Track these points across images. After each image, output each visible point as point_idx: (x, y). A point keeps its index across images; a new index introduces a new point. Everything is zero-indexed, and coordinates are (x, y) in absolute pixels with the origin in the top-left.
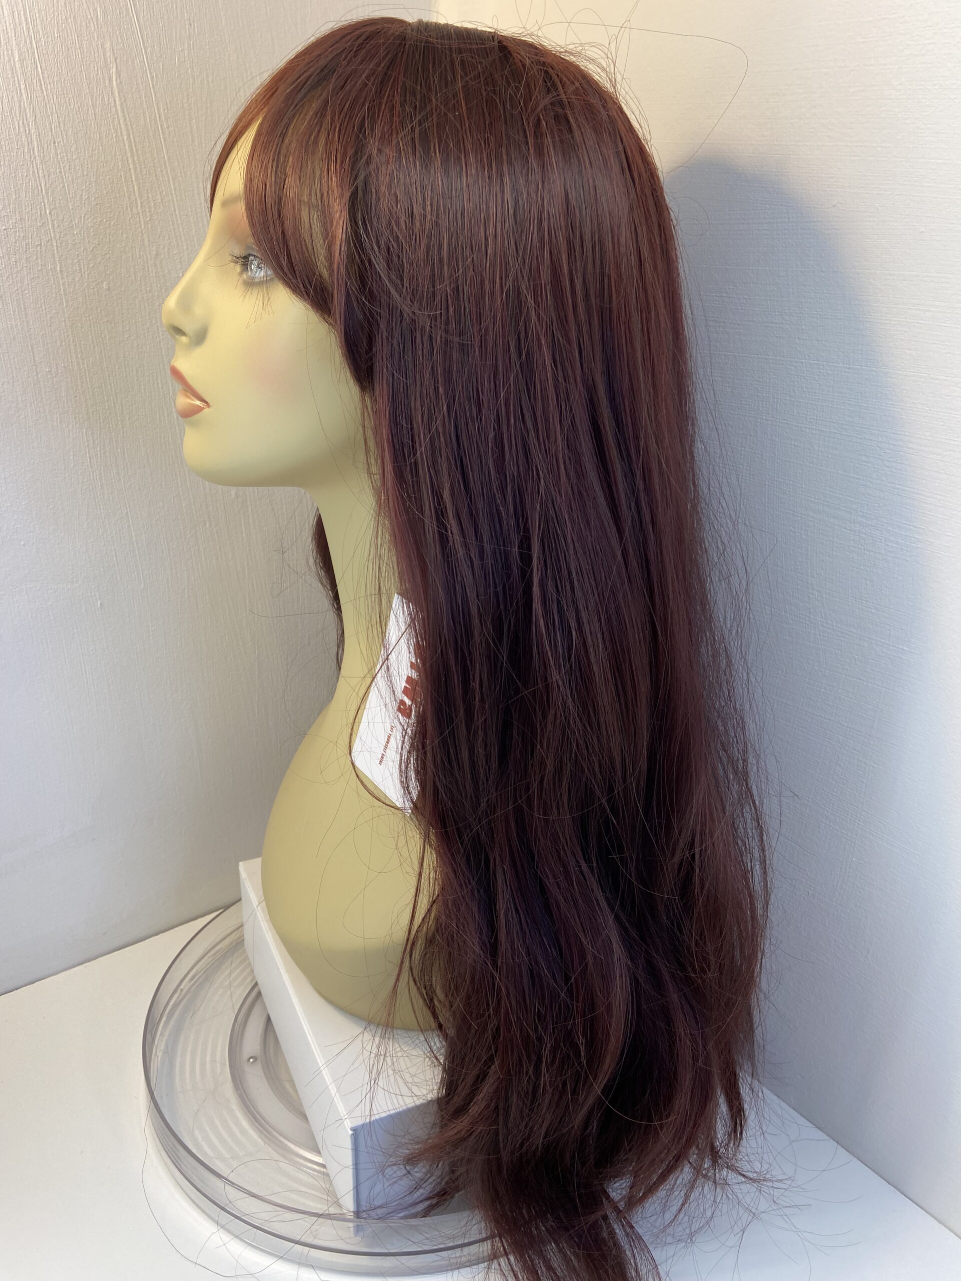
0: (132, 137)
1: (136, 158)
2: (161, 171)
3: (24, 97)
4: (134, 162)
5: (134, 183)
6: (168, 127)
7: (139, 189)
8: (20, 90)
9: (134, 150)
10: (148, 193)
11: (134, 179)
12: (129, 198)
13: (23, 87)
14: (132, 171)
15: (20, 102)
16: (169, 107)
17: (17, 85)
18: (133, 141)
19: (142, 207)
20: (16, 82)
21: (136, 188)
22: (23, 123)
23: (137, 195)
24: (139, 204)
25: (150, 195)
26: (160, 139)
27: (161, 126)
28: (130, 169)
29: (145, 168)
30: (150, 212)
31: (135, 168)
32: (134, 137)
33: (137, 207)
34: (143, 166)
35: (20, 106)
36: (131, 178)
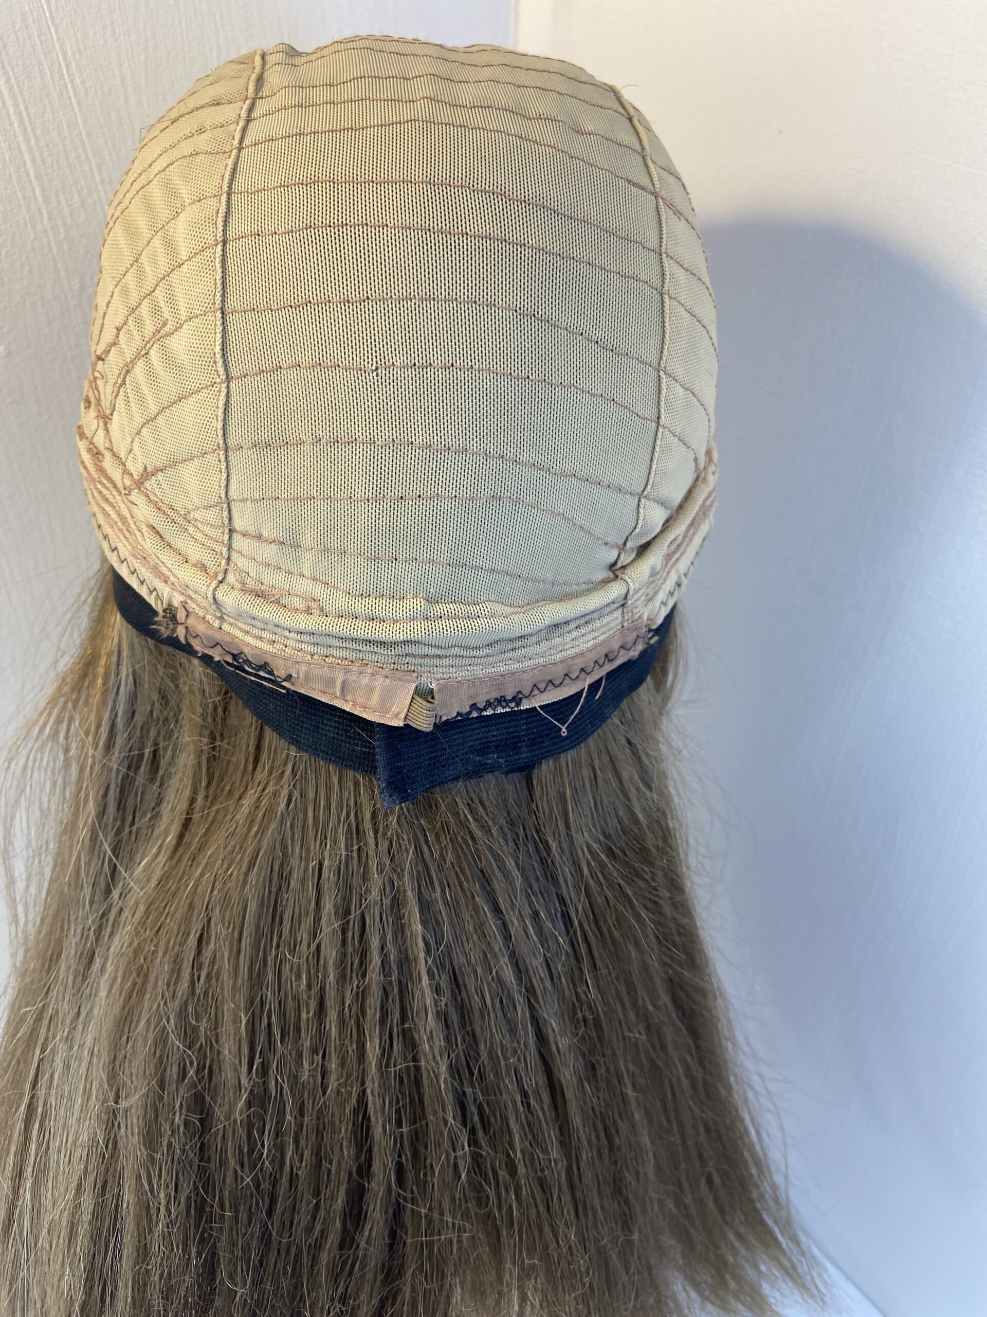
0: (22, 107)
1: (33, 141)
2: (78, 157)
4: (31, 150)
5: (35, 183)
6: (83, 82)
7: (43, 189)
9: (29, 130)
10: (57, 196)
11: (32, 175)
12: (28, 208)
14: (29, 164)
16: (82, 47)
18: (24, 114)
19: (50, 218)
21: (37, 191)
23: (40, 199)
24: (45, 216)
25: (62, 198)
26: (71, 104)
27: (72, 81)
28: (24, 162)
29: (49, 155)
30: (64, 224)
31: (33, 160)
32: (26, 107)
33: (42, 221)
34: (46, 154)
36: (28, 175)
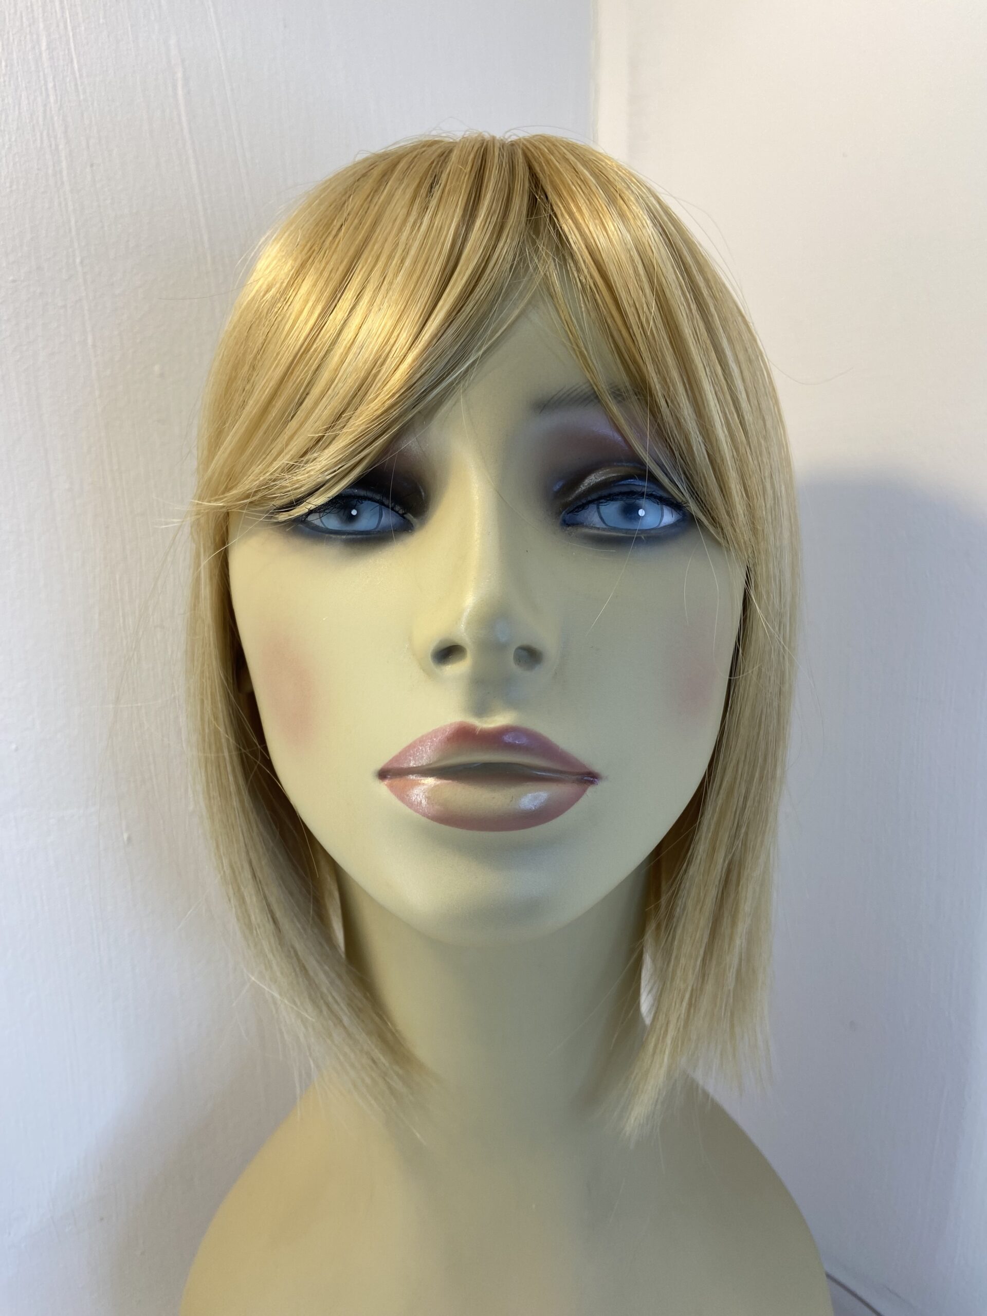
3: (52, 99)
4: (203, 202)
8: (46, 89)
13: (50, 85)
15: (45, 105)
17: (43, 82)
18: (202, 172)
20: (42, 78)
22: (48, 134)
28: (197, 211)
32: (204, 167)
35: (45, 112)
